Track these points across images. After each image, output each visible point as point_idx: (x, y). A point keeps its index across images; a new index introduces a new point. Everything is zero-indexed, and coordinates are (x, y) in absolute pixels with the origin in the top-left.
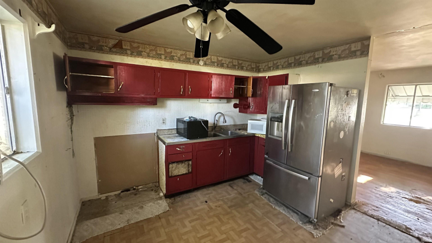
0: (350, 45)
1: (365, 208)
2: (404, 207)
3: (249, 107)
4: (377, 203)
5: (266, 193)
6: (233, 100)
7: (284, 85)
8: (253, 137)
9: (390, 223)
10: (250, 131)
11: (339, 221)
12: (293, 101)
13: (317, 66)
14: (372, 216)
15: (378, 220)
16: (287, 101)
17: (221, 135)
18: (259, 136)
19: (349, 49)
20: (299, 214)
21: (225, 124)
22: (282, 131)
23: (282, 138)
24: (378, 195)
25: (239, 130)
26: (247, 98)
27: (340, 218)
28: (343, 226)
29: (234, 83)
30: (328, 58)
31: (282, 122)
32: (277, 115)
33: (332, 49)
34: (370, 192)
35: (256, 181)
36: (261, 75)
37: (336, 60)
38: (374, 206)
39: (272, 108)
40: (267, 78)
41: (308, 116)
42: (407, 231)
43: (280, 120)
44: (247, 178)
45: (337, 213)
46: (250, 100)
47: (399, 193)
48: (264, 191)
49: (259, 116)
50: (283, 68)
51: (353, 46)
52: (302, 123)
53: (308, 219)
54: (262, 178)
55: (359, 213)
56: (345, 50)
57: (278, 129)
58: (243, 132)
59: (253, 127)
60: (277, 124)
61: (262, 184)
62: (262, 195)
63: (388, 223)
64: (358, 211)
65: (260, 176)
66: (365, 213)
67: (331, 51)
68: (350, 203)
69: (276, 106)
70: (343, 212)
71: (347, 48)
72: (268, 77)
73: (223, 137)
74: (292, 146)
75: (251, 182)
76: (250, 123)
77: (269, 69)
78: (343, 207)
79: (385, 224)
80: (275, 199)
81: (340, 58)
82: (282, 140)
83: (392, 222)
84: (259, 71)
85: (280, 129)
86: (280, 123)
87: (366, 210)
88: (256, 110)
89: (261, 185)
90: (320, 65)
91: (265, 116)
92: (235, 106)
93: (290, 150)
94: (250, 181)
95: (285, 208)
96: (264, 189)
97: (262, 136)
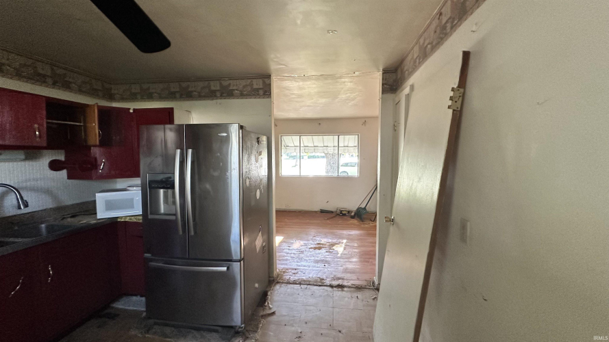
0: (252, 81)
1: (286, 275)
2: (313, 258)
3: (95, 165)
4: (294, 265)
5: (155, 324)
6: (45, 152)
7: (167, 124)
8: (113, 225)
9: (310, 281)
10: (102, 214)
11: (267, 308)
12: (190, 151)
13: (215, 101)
14: (294, 283)
15: (300, 284)
16: (178, 151)
17: (11, 240)
18: (127, 220)
19: (251, 85)
20: (220, 329)
21: (24, 210)
22: (174, 203)
23: (175, 215)
24: (292, 255)
25: (73, 216)
26: (88, 148)
27: (268, 303)
28: (274, 313)
29: (44, 113)
30: (227, 93)
31: (173, 187)
32: (161, 177)
33: (231, 82)
34: (286, 255)
35: (131, 308)
36: (115, 105)
37: (238, 97)
38: (293, 269)
39: (150, 164)
40: (131, 111)
41: (216, 174)
42: (322, 283)
43: (169, 184)
44: (106, 311)
45: (263, 298)
46: (96, 152)
47: (306, 245)
48: (151, 321)
49: (121, 183)
50: (161, 98)
51: (255, 81)
52: (208, 186)
53: (233, 331)
54: (142, 296)
55: (283, 285)
56: (246, 85)
57: (166, 201)
58: (85, 221)
59: (110, 206)
60: (164, 192)
61: (144, 309)
62: (147, 332)
63: (308, 283)
64: (283, 283)
65: (136, 295)
66: (288, 283)
67: (230, 84)
68: (273, 277)
69: (158, 162)
70: (269, 293)
71: (248, 83)
72: (134, 110)
73: (22, 242)
74: (195, 225)
75: (118, 315)
76: (101, 198)
77: (133, 97)
78: (267, 287)
79: (306, 286)
80: (173, 326)
81: (242, 95)
82: (177, 218)
83: (310, 279)
84: (111, 98)
85: (170, 199)
86: (170, 191)
87: (287, 277)
88: (113, 172)
89: (143, 311)
90: (219, 101)
91: (138, 181)
92: (55, 166)
93: (192, 233)
94: (114, 316)
95: (195, 333)
96: (149, 318)
97: (134, 220)
